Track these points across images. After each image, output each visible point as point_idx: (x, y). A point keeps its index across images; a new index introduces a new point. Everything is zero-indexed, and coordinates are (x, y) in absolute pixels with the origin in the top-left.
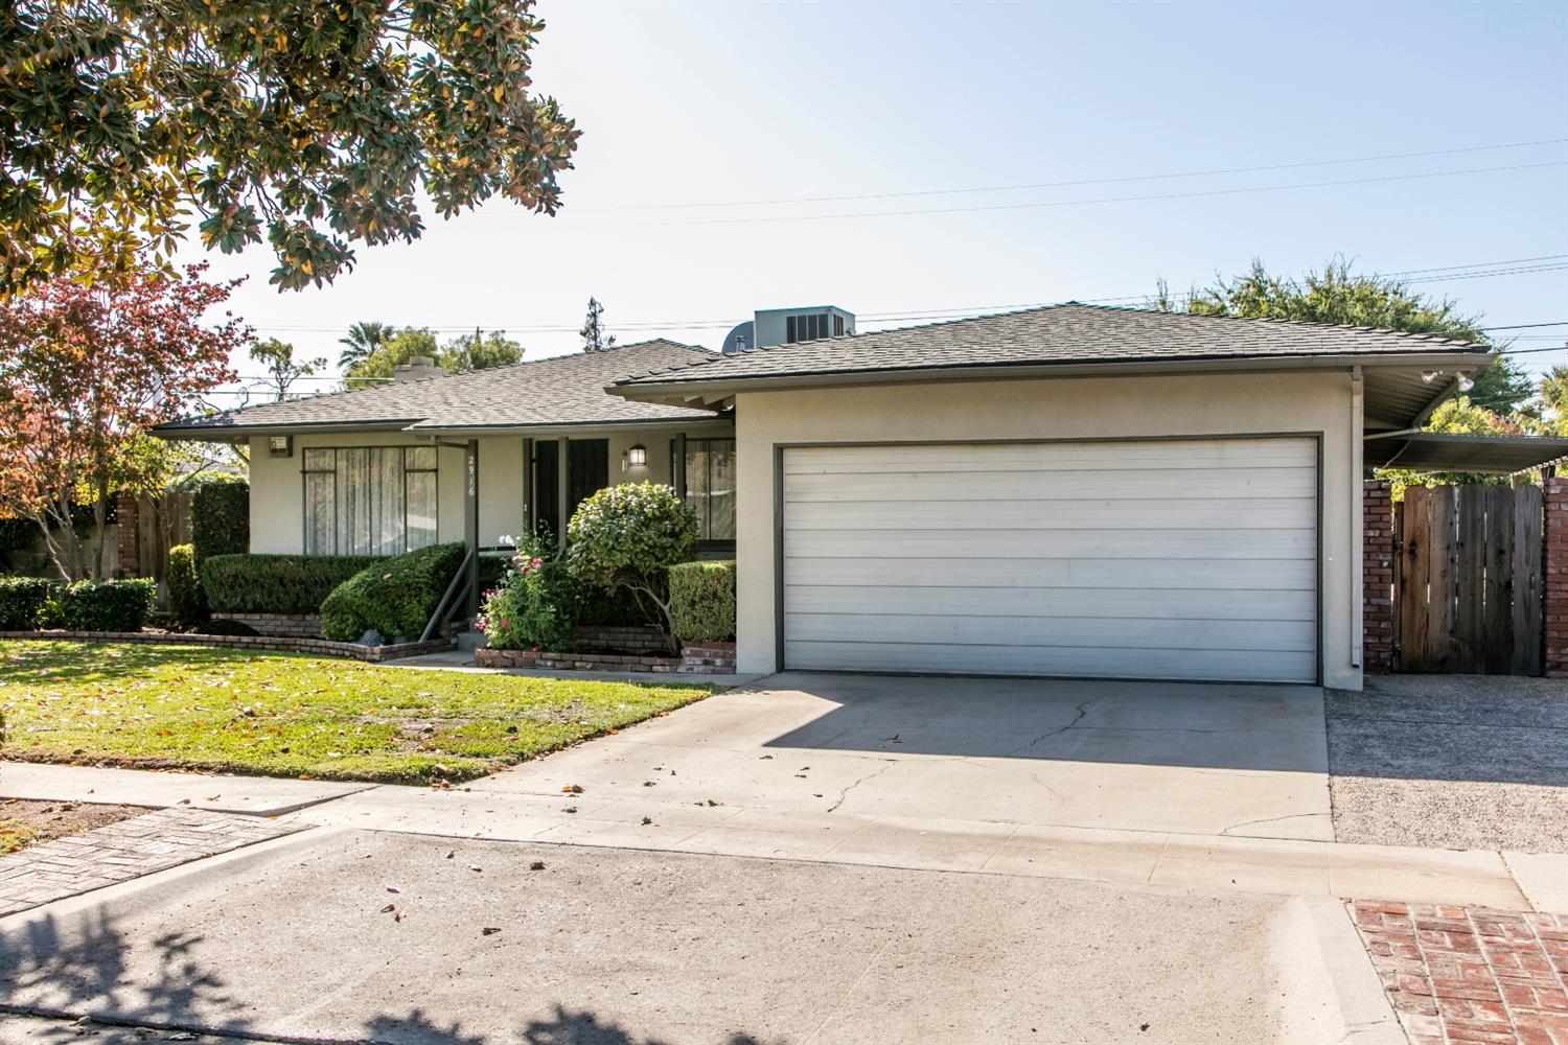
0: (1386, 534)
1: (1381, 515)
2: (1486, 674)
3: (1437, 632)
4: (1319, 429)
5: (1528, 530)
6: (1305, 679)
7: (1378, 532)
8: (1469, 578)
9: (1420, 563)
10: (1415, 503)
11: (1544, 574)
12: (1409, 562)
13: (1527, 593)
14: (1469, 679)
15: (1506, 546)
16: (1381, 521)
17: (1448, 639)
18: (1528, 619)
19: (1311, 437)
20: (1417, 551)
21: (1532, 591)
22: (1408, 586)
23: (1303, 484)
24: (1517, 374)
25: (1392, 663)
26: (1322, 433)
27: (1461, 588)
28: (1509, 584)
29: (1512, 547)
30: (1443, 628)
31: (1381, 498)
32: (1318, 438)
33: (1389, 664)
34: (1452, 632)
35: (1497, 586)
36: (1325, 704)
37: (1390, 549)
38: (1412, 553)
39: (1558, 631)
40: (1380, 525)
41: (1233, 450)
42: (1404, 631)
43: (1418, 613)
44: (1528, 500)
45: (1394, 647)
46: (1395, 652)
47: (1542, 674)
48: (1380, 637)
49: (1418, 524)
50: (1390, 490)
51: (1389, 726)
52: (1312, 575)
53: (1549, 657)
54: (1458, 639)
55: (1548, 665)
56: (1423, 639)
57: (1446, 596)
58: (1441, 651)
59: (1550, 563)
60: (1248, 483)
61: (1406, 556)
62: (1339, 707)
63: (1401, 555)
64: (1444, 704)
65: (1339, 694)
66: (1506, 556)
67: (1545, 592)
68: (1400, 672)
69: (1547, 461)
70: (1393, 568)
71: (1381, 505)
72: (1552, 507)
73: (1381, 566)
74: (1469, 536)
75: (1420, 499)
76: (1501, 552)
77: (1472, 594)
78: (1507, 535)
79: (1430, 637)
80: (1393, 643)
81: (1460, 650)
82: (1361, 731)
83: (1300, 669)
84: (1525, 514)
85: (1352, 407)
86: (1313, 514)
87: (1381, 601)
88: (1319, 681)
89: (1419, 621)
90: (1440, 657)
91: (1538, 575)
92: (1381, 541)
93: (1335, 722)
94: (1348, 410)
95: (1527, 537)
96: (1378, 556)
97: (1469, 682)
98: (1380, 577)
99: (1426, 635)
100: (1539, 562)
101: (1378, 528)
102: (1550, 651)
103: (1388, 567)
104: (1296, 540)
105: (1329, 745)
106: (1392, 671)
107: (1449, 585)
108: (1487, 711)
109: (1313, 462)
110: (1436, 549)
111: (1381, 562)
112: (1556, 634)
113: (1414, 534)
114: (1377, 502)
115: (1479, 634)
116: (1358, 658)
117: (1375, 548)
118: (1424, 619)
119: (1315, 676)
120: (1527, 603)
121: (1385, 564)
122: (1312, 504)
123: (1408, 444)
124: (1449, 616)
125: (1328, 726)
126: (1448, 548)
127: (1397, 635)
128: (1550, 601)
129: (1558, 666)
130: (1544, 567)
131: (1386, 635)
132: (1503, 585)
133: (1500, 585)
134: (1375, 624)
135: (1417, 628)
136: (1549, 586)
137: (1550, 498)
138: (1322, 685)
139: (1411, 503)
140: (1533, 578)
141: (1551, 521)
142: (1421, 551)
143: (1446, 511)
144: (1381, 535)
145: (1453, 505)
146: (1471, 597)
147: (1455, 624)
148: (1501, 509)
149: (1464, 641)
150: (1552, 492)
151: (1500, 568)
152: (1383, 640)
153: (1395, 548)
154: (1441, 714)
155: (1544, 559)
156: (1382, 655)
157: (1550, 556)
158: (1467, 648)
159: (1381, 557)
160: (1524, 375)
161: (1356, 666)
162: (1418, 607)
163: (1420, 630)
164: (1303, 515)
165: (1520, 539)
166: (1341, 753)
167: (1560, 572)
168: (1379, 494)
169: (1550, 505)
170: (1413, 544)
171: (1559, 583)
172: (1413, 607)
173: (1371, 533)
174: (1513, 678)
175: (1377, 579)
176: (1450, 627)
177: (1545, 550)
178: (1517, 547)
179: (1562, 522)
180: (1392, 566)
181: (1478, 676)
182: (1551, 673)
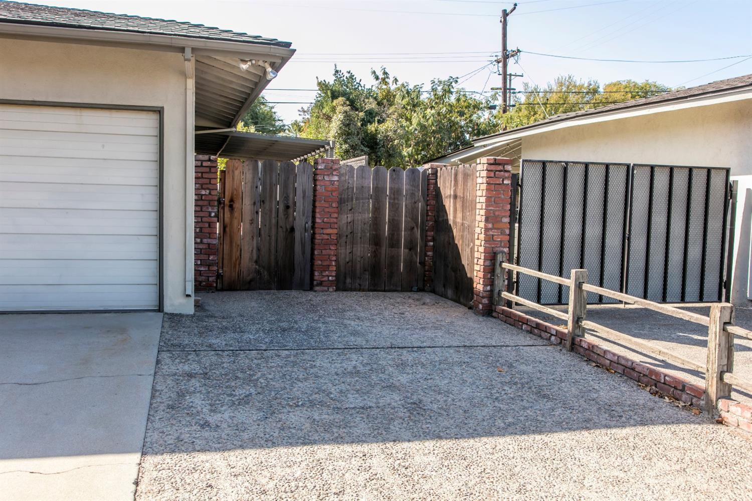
0: (214, 193)
1: (210, 179)
2: (277, 290)
3: (247, 262)
4: (160, 105)
5: (304, 192)
6: (149, 306)
7: (208, 191)
8: (267, 225)
9: (236, 214)
10: (233, 172)
11: (314, 222)
12: (229, 213)
13: (303, 236)
14: (267, 294)
15: (291, 204)
16: (210, 183)
17: (254, 266)
18: (303, 253)
19: (155, 111)
20: (234, 206)
21: (306, 234)
22: (228, 229)
23: (148, 149)
24: (279, 120)
25: (217, 284)
26: (163, 108)
27: (262, 232)
28: (292, 230)
29: (295, 203)
30: (251, 259)
31: (210, 167)
32: (159, 111)
33: (215, 285)
34: (256, 262)
35: (284, 230)
36: (162, 333)
37: (216, 203)
38: (231, 206)
39: (321, 261)
40: (210, 186)
41: (89, 117)
42: (226, 262)
43: (234, 250)
44: (304, 173)
45: (218, 272)
46: (219, 276)
47: (311, 289)
48: (209, 266)
49: (235, 187)
50: (216, 161)
51: (210, 358)
52: (154, 223)
53: (316, 278)
54: (259, 266)
55: (315, 283)
56: (237, 267)
57: (252, 237)
58: (249, 275)
59: (318, 215)
60: (103, 146)
61: (227, 209)
62: (172, 335)
63: (223, 208)
64: (253, 324)
65: (175, 319)
66: (291, 210)
67: (314, 234)
68: (222, 290)
69: (303, 156)
70: (218, 218)
71: (210, 172)
72: (319, 178)
73: (210, 216)
74: (268, 195)
75: (237, 169)
76: (288, 207)
77: (269, 236)
78: (291, 196)
79: (242, 265)
80: (218, 270)
81: (261, 274)
82: (186, 368)
83: (147, 299)
84: (302, 183)
85: (186, 89)
86: (155, 174)
87: (209, 241)
88: (160, 308)
89: (235, 254)
90: (249, 278)
91: (310, 223)
92: (210, 197)
93: (165, 356)
94: (183, 90)
95: (304, 197)
96: (208, 208)
97: (267, 297)
98: (210, 223)
99: (240, 263)
100: (311, 215)
101: (208, 189)
102: (316, 273)
103: (215, 217)
104: (142, 195)
105: (154, 390)
106: (217, 290)
107: (255, 229)
108: (284, 330)
109: (156, 132)
110: (246, 205)
111: (210, 213)
112: (320, 262)
113: (232, 194)
114: (208, 170)
115: (273, 264)
116: (190, 289)
117: (206, 203)
118: (238, 253)
119: (157, 303)
120: (303, 241)
121: (213, 214)
122: (155, 166)
123: (230, 138)
124: (255, 251)
125: (158, 362)
126: (254, 203)
127: (221, 265)
128: (316, 241)
129: (321, 284)
130: (314, 217)
131: (212, 265)
132: (289, 230)
133: (287, 230)
134: (205, 257)
135: (234, 259)
136: (317, 231)
137: (318, 172)
138: (163, 311)
139: (231, 172)
140: (307, 225)
141: (318, 187)
142: (237, 205)
143: (254, 178)
144: (210, 194)
145: (258, 173)
146: (268, 238)
147: (258, 257)
148: (288, 178)
149: (264, 268)
150: (320, 167)
151: (287, 218)
152: (211, 268)
153: (219, 202)
154: (251, 337)
155: (314, 212)
156: (210, 279)
157: (317, 210)
158: (266, 273)
159: (210, 210)
160: (282, 120)
161: (188, 296)
162: (234, 245)
163: (236, 260)
164: (148, 174)
165: (299, 199)
166: (162, 407)
167: (323, 221)
168: (209, 164)
169: (318, 176)
170: (232, 200)
171: (322, 229)
172: (231, 242)
173: (203, 192)
174: (294, 293)
175: (207, 225)
176: (255, 257)
177: (314, 206)
178: (297, 204)
179: (325, 188)
180: (217, 216)
181: (272, 291)
182: (317, 288)
